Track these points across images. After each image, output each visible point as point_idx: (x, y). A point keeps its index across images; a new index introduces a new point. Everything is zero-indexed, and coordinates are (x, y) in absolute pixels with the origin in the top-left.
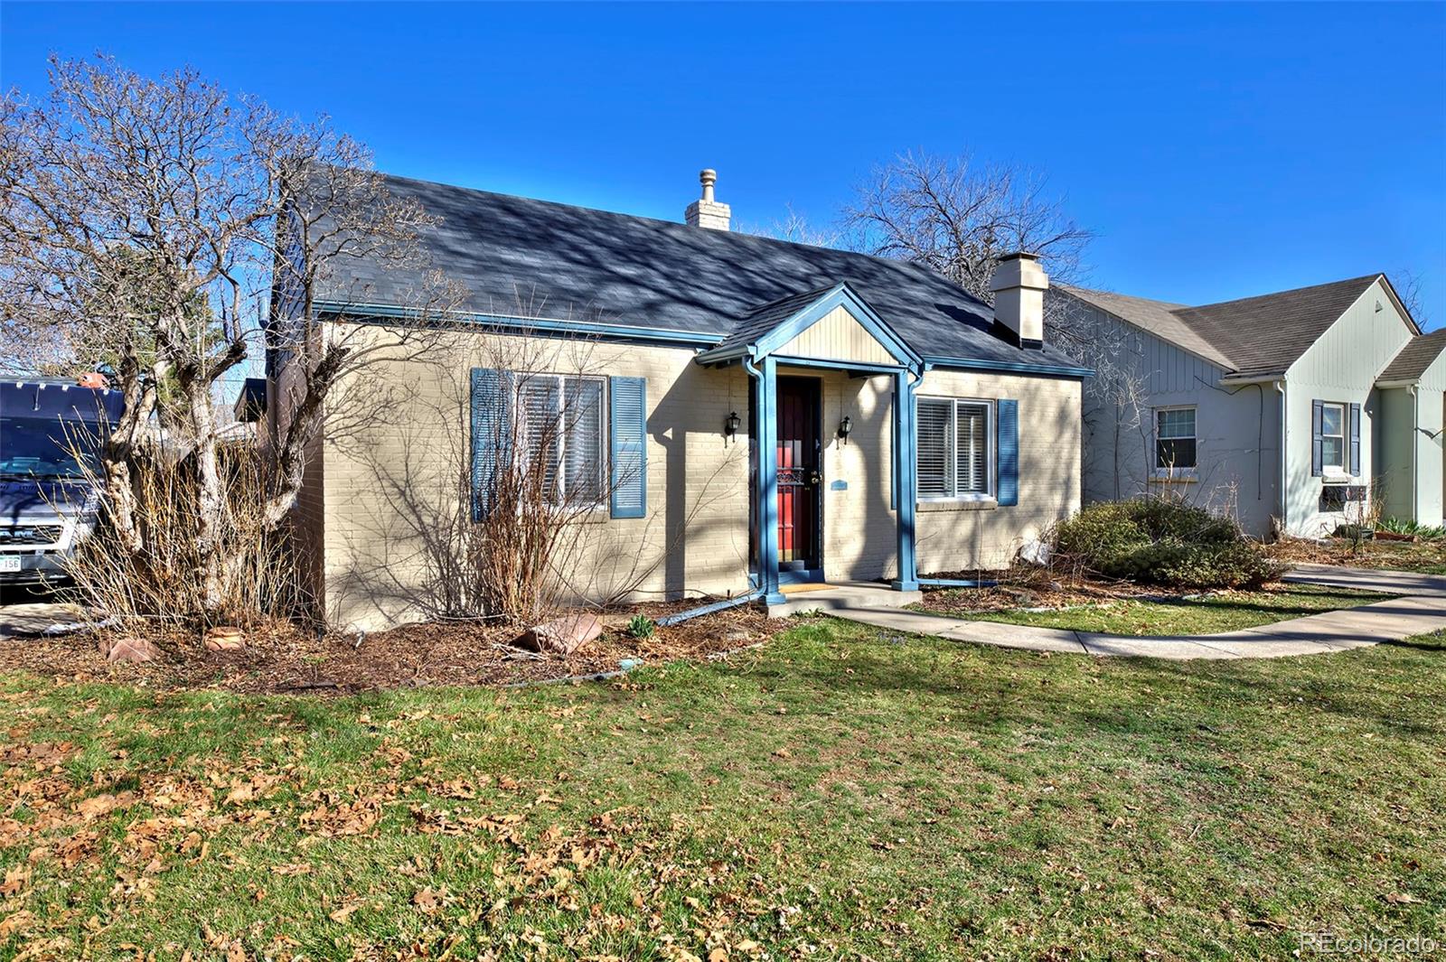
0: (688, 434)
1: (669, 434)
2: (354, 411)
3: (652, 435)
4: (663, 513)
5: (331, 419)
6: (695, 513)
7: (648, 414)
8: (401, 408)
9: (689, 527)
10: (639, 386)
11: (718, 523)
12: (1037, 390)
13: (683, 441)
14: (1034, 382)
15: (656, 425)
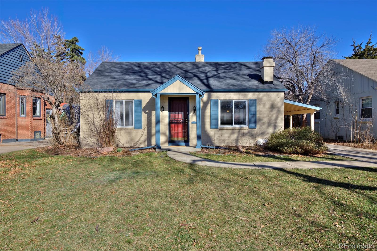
0: (152, 111)
1: (148, 111)
2: (85, 109)
3: (144, 112)
4: (146, 128)
5: (81, 110)
7: (142, 108)
8: (93, 108)
10: (140, 102)
12: (263, 96)
13: (151, 113)
14: (262, 94)
15: (144, 110)
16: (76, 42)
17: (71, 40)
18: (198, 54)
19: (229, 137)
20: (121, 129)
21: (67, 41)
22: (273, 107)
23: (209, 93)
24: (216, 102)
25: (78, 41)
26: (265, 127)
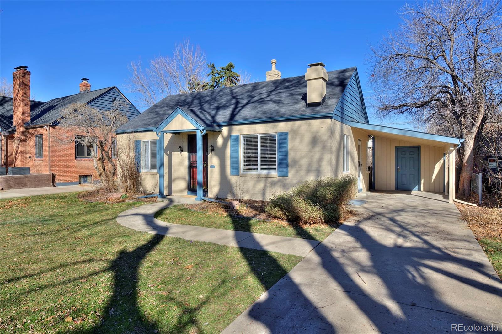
0: (172, 152)
1: (168, 153)
3: (165, 153)
4: (167, 173)
6: (174, 175)
8: (126, 150)
9: (173, 179)
11: (178, 178)
12: (300, 126)
13: (172, 154)
14: (298, 123)
15: (166, 151)
16: (231, 68)
17: (226, 67)
18: (271, 70)
19: (254, 186)
20: (147, 174)
21: (223, 69)
22: (314, 141)
23: (230, 126)
24: (237, 138)
25: (233, 67)
26: (303, 172)
